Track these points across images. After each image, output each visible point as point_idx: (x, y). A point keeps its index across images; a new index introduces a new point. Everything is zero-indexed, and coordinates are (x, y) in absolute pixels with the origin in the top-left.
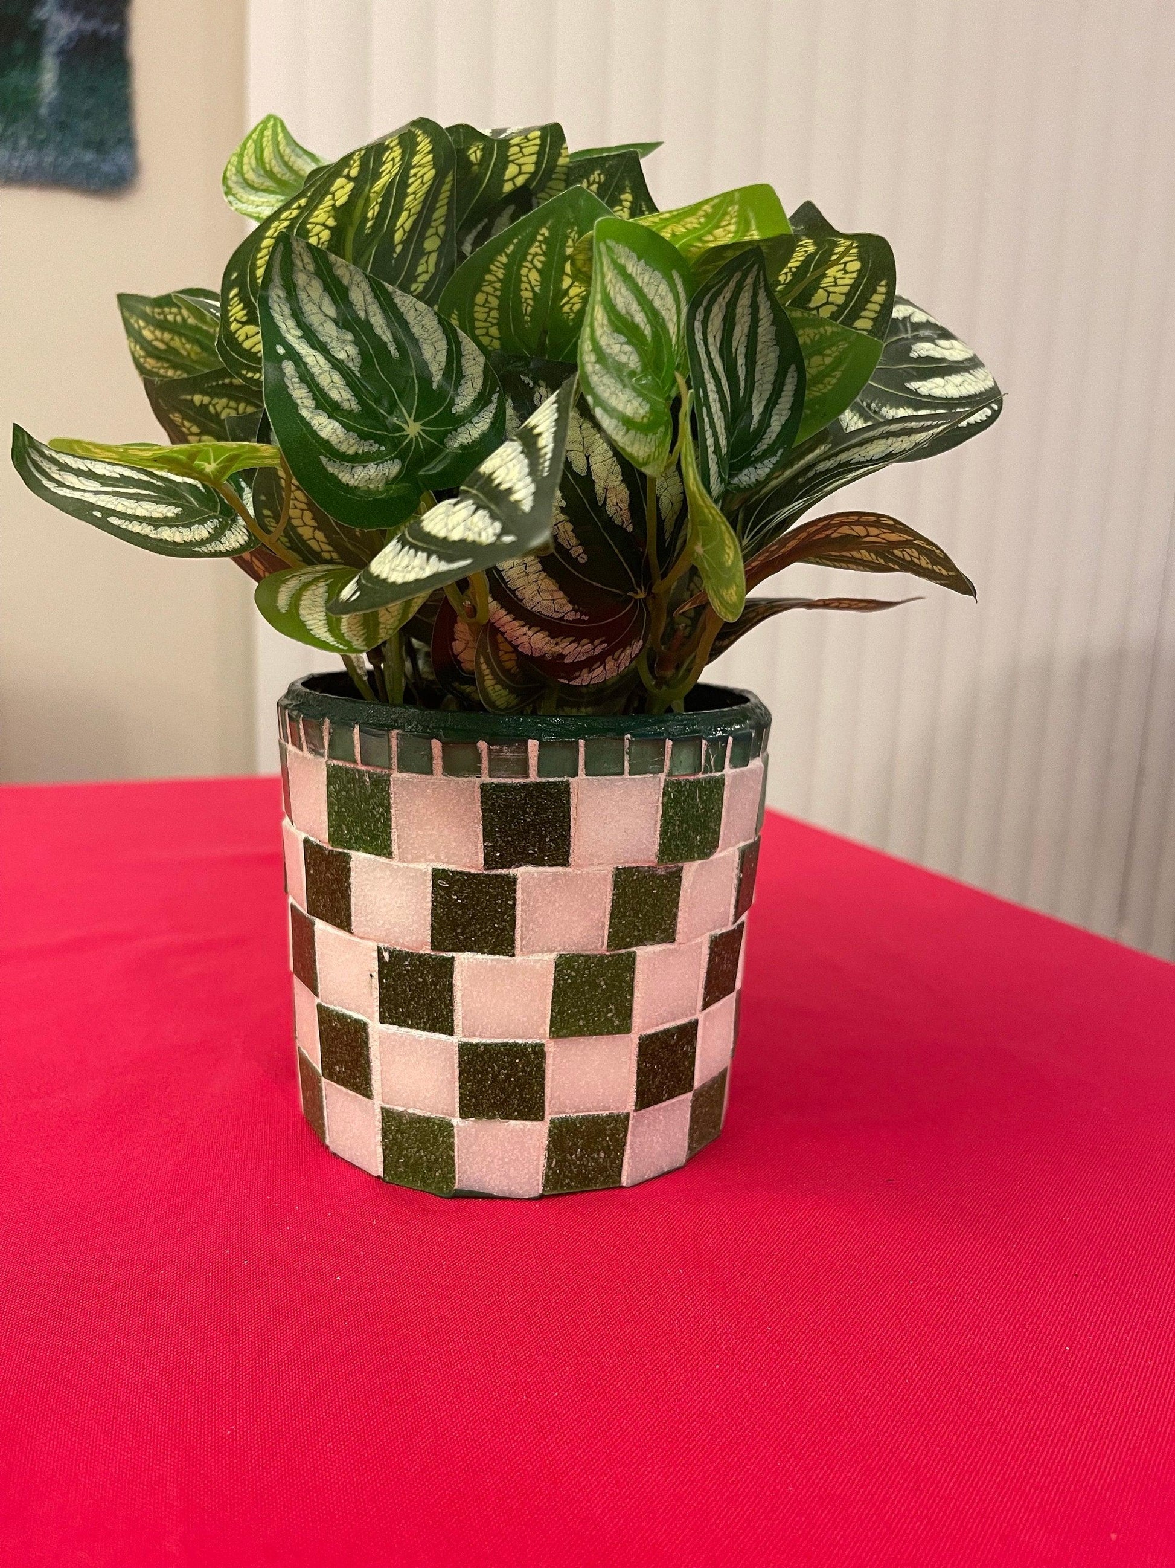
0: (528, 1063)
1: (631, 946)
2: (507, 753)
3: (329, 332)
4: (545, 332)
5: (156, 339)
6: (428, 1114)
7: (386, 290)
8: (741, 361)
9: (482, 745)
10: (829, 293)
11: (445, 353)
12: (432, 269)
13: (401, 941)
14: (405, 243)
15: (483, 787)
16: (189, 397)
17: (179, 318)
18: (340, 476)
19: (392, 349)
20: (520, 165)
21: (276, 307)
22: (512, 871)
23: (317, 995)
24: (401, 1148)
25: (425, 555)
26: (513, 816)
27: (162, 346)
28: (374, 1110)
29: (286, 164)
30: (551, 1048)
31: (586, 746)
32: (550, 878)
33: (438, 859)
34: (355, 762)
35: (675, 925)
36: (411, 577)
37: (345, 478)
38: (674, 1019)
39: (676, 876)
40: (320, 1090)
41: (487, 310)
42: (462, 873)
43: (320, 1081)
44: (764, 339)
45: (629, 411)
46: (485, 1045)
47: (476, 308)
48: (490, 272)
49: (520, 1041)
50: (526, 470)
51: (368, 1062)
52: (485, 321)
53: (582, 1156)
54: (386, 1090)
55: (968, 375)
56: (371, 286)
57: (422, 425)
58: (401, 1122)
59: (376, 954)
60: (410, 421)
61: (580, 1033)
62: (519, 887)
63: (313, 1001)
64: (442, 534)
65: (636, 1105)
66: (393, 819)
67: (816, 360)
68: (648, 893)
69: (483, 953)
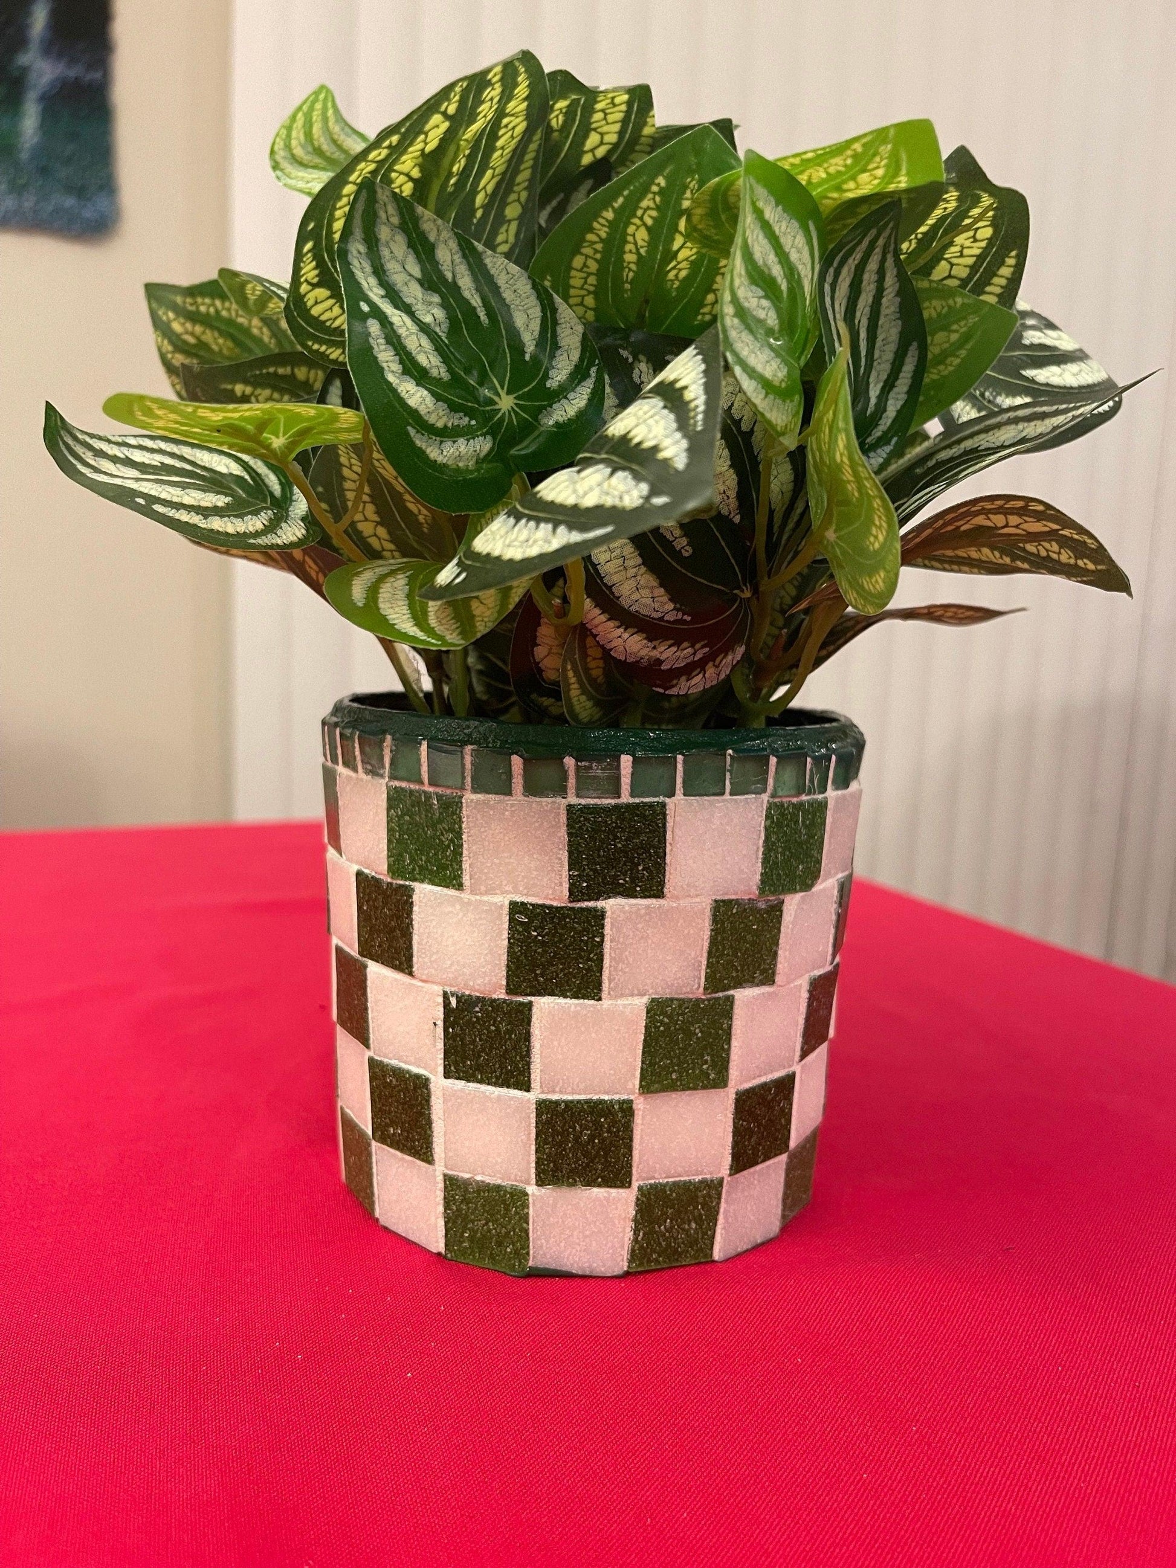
0: (614, 1123)
1: (728, 990)
2: (597, 770)
3: (413, 293)
4: (647, 302)
5: (187, 332)
6: (499, 1182)
7: (474, 249)
8: (863, 335)
9: (569, 762)
10: (952, 265)
11: (538, 321)
12: (512, 239)
13: (471, 983)
14: (487, 207)
15: (570, 808)
16: (229, 387)
17: (212, 310)
18: (428, 451)
19: (482, 314)
20: (602, 135)
21: (355, 262)
22: (600, 904)
23: (368, 1047)
24: (466, 1220)
25: (550, 526)
26: (602, 841)
27: (191, 340)
28: (435, 1177)
30: (640, 1105)
31: (684, 762)
32: (643, 912)
33: (516, 891)
34: (422, 783)
35: (775, 965)
36: (533, 551)
37: (433, 453)
38: (772, 1072)
39: (776, 910)
40: (369, 1155)
41: (584, 275)
42: (543, 906)
43: (369, 1145)
44: (888, 311)
45: (768, 373)
46: (567, 1102)
47: (573, 273)
48: (591, 230)
49: (606, 1097)
50: (674, 425)
51: (429, 1122)
52: (582, 288)
53: (672, 1227)
54: (451, 1154)
55: (1083, 364)
56: (460, 245)
57: (515, 398)
58: (466, 1191)
59: (441, 1000)
60: (503, 393)
61: (672, 1087)
62: (607, 922)
63: (363, 1055)
64: (571, 501)
65: (731, 1169)
66: (465, 846)
67: (940, 337)
68: (748, 929)
69: (566, 997)
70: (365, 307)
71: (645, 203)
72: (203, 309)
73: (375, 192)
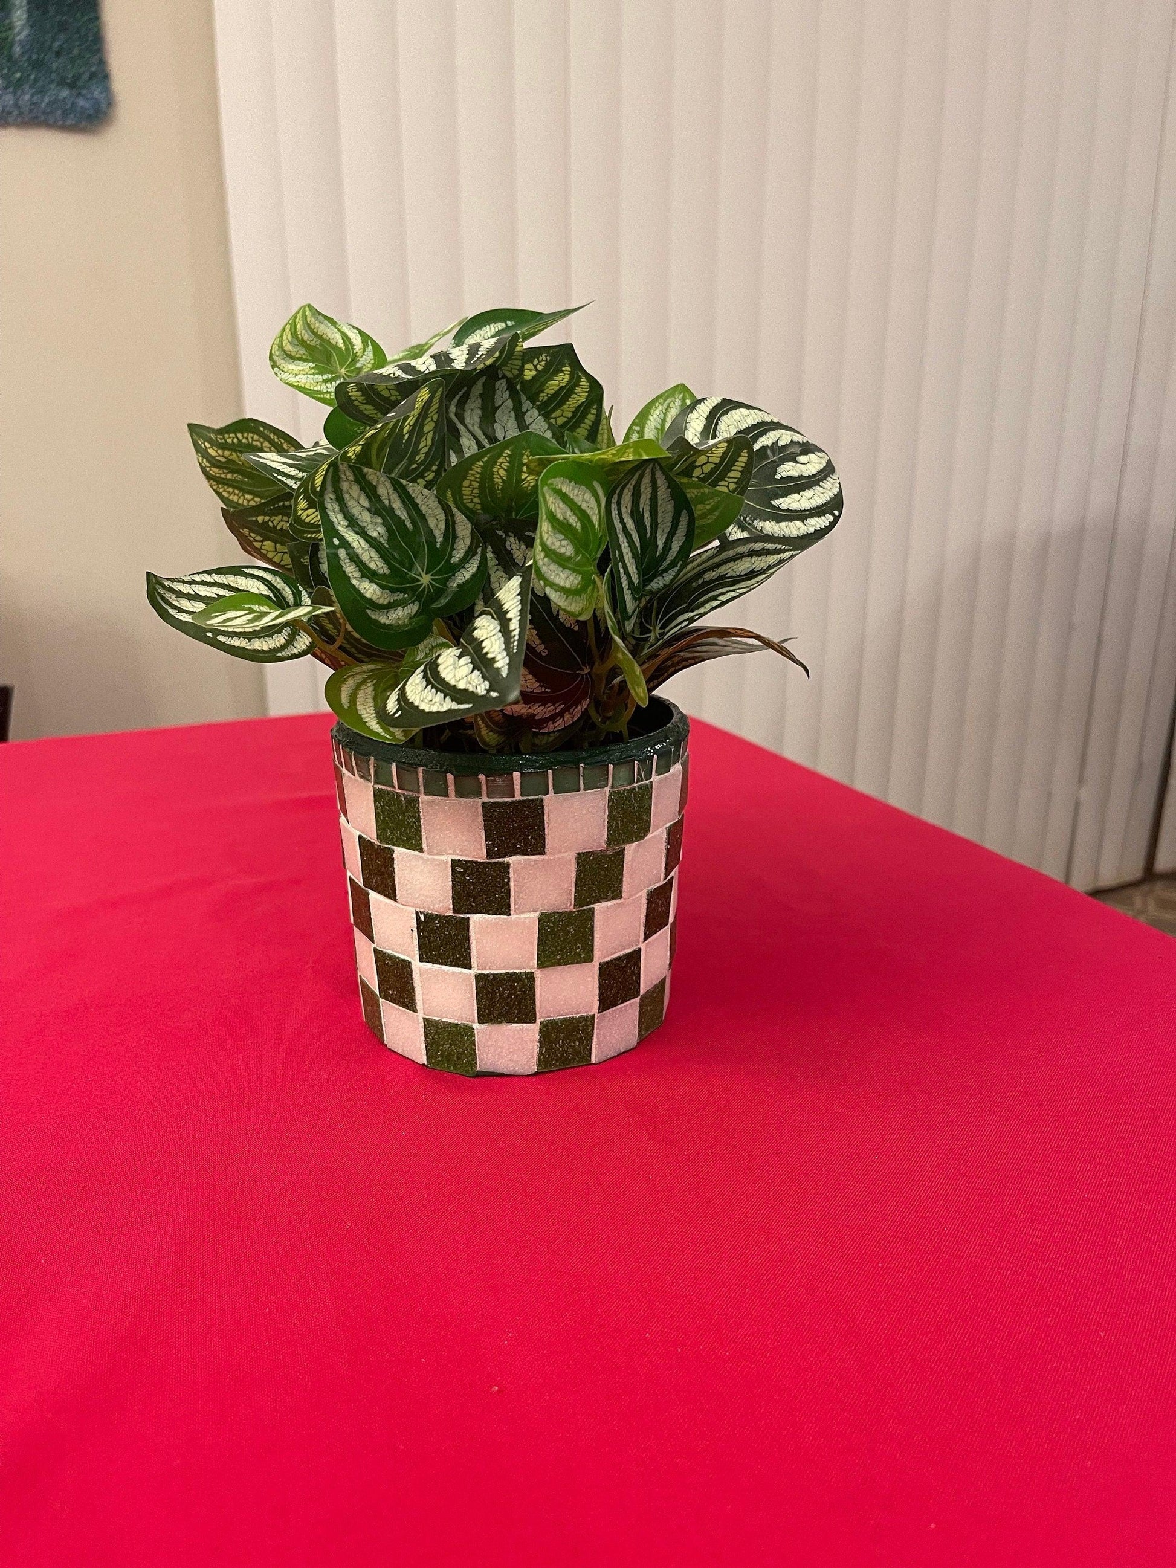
0: (523, 986)
1: (590, 905)
2: (499, 781)
3: (365, 518)
4: (512, 500)
5: (219, 456)
6: (456, 1022)
7: (401, 484)
8: (647, 515)
9: (482, 777)
10: (708, 457)
11: (443, 523)
12: (429, 443)
13: (432, 907)
14: (411, 432)
15: (484, 804)
16: (254, 519)
17: (235, 440)
18: (380, 619)
19: (408, 524)
21: (329, 506)
22: (506, 860)
23: (373, 942)
24: (438, 1045)
25: (442, 695)
26: (505, 823)
27: (223, 460)
28: (418, 1020)
29: (312, 331)
30: (538, 975)
31: (553, 774)
32: (532, 863)
33: (455, 853)
34: (394, 787)
35: (622, 887)
36: (434, 709)
37: (383, 620)
38: (624, 949)
39: (620, 856)
40: (379, 1006)
41: (471, 490)
42: (471, 862)
43: (378, 1000)
44: (663, 497)
45: (568, 585)
46: (493, 975)
47: (463, 489)
48: (472, 469)
49: (517, 971)
51: (413, 988)
52: (470, 495)
53: (563, 1045)
54: (426, 1006)
55: (818, 488)
56: (392, 483)
57: (432, 575)
58: (437, 1027)
59: (414, 916)
60: (423, 574)
61: (558, 964)
62: (511, 870)
63: (371, 946)
64: (452, 682)
65: (599, 1009)
66: (423, 826)
67: (700, 506)
68: (602, 868)
69: (489, 914)
70: (336, 542)
71: (500, 460)
72: (229, 441)
73: (338, 467)
